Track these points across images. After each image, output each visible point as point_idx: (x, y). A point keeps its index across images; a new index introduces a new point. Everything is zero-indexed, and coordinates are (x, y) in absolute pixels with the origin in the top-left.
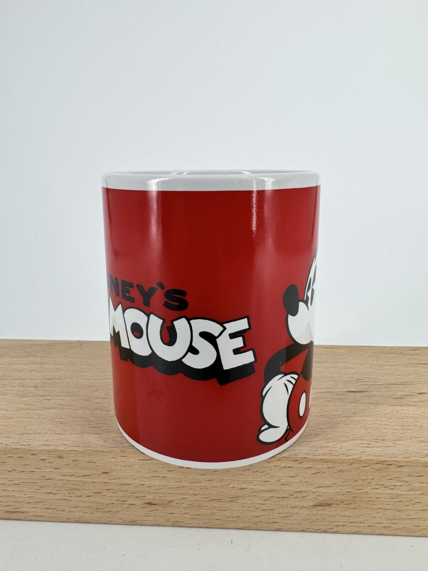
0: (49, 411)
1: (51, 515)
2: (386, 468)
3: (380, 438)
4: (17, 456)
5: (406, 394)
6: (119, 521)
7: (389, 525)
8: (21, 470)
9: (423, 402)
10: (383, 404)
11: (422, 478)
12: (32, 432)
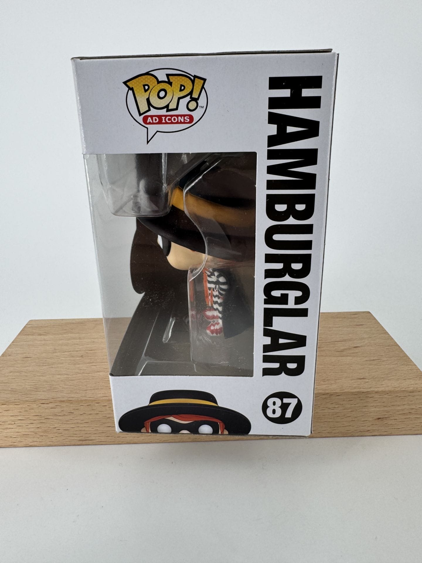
0: (98, 373)
1: (110, 440)
2: (330, 397)
3: (327, 379)
4: (86, 404)
5: (345, 348)
6: (157, 441)
7: (331, 431)
8: (89, 413)
9: (357, 353)
10: (330, 356)
11: (352, 401)
12: (92, 389)
